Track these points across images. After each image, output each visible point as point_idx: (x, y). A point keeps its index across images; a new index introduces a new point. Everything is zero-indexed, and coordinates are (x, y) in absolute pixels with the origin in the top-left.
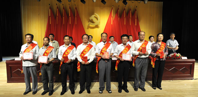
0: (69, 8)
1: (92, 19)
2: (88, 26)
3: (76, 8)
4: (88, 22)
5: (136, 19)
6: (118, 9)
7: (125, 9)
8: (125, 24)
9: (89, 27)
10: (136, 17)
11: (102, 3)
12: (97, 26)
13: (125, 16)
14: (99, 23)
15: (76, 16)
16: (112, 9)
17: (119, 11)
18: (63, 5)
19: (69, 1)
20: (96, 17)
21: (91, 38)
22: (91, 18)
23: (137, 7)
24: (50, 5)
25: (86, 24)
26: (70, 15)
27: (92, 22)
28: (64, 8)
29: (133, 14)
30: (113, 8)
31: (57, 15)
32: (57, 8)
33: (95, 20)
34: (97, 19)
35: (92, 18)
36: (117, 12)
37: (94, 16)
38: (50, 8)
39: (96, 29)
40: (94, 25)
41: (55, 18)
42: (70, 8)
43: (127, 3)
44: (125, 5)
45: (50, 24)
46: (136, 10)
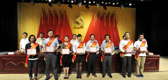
0: (58, 11)
1: (78, 21)
2: (74, 27)
3: (64, 12)
4: (75, 23)
5: (114, 22)
6: (100, 13)
7: (105, 13)
8: (105, 25)
9: (75, 28)
10: (114, 20)
11: (86, 8)
12: (82, 27)
13: (105, 19)
14: (84, 24)
15: (64, 18)
16: (94, 13)
17: (100, 14)
18: (54, 9)
19: (58, 6)
20: (81, 20)
21: (75, 36)
22: (77, 20)
23: (115, 12)
24: (42, 8)
25: (72, 25)
26: (59, 18)
27: (78, 23)
28: (54, 12)
29: (112, 17)
30: (95, 12)
31: (49, 17)
32: (49, 11)
33: (80, 22)
34: (82, 21)
35: (78, 20)
36: (98, 16)
37: (79, 18)
38: (43, 11)
39: (81, 29)
40: (79, 26)
41: (47, 20)
42: (59, 11)
43: (106, 8)
44: (105, 10)
45: (42, 24)
46: (114, 14)
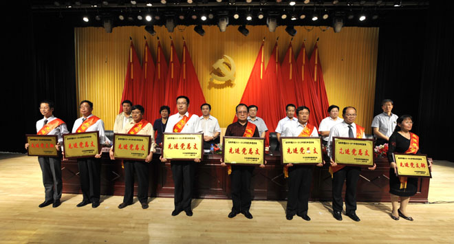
0: (170, 43)
1: (218, 68)
2: (210, 83)
3: (185, 45)
4: (211, 74)
5: (316, 68)
6: (276, 45)
7: (290, 45)
8: (291, 78)
9: (212, 85)
10: (316, 63)
11: (241, 34)
12: (229, 84)
13: (290, 61)
14: (235, 75)
15: (184, 61)
16: (262, 45)
17: (277, 48)
18: (158, 38)
19: (169, 31)
20: (227, 64)
21: (207, 109)
22: (216, 66)
23: (318, 40)
24: (131, 39)
25: (205, 78)
26: (172, 60)
27: (219, 73)
28: (159, 46)
29: (310, 55)
30: (265, 44)
31: (146, 60)
32: (147, 44)
33: (224, 69)
34: (230, 68)
35: (220, 64)
36: (273, 52)
37: (223, 60)
38: (132, 45)
39: (228, 89)
40: (221, 81)
41: (143, 68)
42: (172, 45)
43: (295, 32)
44: (291, 37)
45: (132, 77)
46: (316, 47)
